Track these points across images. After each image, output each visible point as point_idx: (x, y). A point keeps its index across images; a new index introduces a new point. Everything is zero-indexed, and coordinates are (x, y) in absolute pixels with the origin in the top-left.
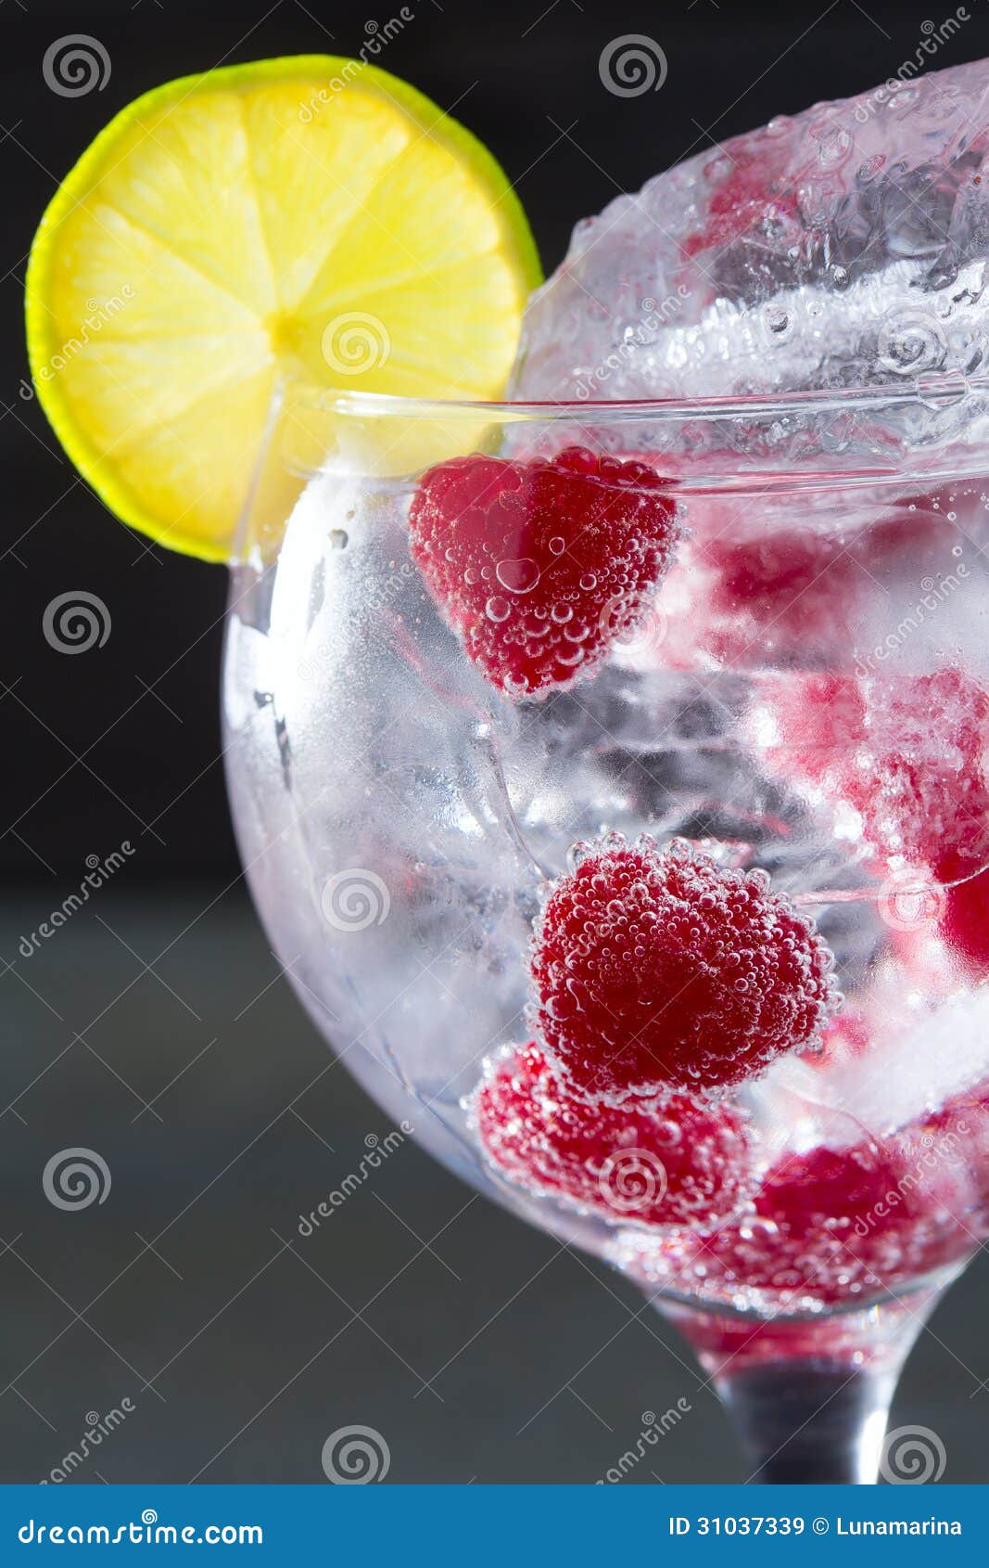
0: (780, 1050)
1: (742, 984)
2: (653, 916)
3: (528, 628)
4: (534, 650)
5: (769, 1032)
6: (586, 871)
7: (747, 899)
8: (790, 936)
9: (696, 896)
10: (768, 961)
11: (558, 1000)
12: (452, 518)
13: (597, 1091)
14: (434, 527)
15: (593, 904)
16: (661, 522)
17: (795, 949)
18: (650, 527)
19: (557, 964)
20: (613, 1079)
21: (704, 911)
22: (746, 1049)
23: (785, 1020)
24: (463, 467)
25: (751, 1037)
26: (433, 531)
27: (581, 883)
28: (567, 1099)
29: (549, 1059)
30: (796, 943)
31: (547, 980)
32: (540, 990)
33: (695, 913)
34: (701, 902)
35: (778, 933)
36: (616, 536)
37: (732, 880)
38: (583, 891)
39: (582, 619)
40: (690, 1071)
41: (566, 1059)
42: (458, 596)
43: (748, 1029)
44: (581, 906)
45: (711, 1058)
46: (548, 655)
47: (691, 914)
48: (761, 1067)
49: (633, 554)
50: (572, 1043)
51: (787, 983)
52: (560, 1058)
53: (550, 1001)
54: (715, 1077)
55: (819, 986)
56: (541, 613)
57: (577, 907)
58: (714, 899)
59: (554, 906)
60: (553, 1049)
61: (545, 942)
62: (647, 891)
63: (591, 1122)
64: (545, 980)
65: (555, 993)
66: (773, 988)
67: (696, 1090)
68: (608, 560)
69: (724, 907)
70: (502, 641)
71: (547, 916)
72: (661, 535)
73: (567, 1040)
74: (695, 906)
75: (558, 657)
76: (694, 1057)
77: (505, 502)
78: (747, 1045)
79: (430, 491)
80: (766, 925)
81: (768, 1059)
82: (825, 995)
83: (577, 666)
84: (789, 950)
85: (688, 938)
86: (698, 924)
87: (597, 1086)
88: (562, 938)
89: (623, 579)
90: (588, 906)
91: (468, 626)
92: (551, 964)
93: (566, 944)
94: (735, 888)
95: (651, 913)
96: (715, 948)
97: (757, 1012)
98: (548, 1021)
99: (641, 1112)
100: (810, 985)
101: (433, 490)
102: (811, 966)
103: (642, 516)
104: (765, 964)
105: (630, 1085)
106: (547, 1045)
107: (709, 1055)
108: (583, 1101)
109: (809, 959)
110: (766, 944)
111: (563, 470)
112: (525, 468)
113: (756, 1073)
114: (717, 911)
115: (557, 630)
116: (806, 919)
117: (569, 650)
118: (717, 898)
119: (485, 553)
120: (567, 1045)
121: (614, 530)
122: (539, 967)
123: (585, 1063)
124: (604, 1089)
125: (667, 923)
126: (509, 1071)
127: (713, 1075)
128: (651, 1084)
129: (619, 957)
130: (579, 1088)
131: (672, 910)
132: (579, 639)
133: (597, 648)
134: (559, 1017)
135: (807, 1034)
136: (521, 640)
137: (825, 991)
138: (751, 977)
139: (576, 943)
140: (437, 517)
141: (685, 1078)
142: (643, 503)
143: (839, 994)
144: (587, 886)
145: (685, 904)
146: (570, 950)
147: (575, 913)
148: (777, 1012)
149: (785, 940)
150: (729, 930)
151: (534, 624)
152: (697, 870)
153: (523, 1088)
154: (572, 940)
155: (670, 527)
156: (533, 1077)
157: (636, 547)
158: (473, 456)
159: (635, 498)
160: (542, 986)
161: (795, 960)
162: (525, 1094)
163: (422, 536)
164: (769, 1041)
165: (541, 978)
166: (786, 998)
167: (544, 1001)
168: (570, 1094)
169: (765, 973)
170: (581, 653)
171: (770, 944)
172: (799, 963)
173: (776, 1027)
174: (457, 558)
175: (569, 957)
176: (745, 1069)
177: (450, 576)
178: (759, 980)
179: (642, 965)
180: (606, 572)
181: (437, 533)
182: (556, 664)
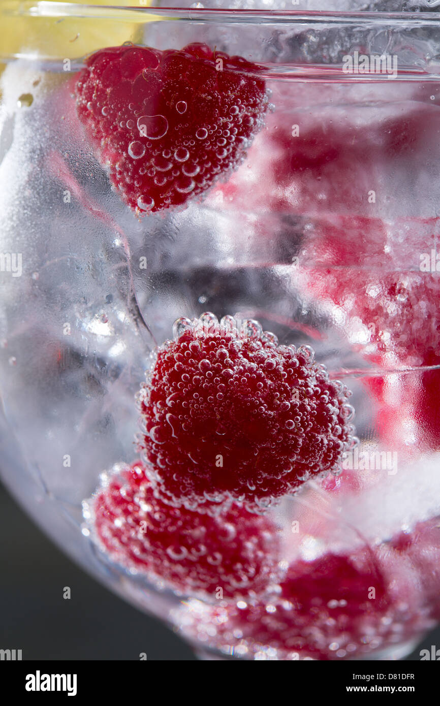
0: (312, 473)
1: (291, 424)
2: (231, 371)
3: (156, 164)
4: (160, 181)
5: (306, 460)
6: (186, 338)
7: (297, 365)
8: (326, 394)
9: (261, 360)
10: (309, 408)
11: (159, 428)
12: (107, 86)
13: (181, 496)
14: (95, 92)
15: (189, 362)
16: (256, 97)
17: (328, 403)
18: (247, 99)
19: (160, 404)
20: (193, 488)
21: (267, 371)
22: (289, 471)
23: (318, 452)
24: (118, 52)
25: (293, 464)
26: (94, 95)
27: (181, 346)
28: (159, 502)
29: (149, 474)
30: (329, 398)
31: (153, 415)
32: (146, 422)
33: (261, 372)
34: (265, 364)
35: (317, 391)
36: (224, 103)
37: (287, 351)
38: (183, 352)
39: (195, 160)
40: (248, 485)
41: (161, 472)
42: (108, 140)
43: (292, 457)
44: (181, 363)
45: (264, 476)
46: (170, 184)
47: (258, 372)
48: (298, 486)
49: (234, 117)
50: (167, 460)
51: (321, 426)
52: (157, 471)
53: (153, 430)
54: (266, 490)
55: (343, 430)
56: (167, 154)
57: (177, 363)
58: (275, 364)
59: (161, 362)
60: (153, 465)
61: (153, 388)
62: (228, 355)
63: (175, 520)
64: (150, 415)
65: (157, 423)
66: (311, 428)
67: (251, 499)
68: (217, 120)
69: (281, 367)
70: (138, 173)
71: (156, 369)
72: (255, 105)
73: (163, 458)
74: (261, 367)
75: (176, 186)
76: (252, 475)
77: (146, 76)
78: (290, 469)
79: (94, 68)
80: (309, 384)
81: (304, 479)
82: (347, 438)
83: (189, 194)
84: (324, 403)
85: (255, 389)
86: (262, 380)
87: (181, 493)
88: (165, 385)
89: (226, 133)
90: (185, 363)
91: (114, 162)
92: (156, 403)
93: (167, 389)
94: (289, 357)
95: (230, 370)
96: (273, 397)
97: (299, 445)
98: (150, 443)
99: (210, 514)
100: (337, 430)
101: (96, 67)
102: (338, 416)
103: (242, 90)
104: (307, 411)
105: (205, 494)
106: (149, 461)
107: (263, 474)
108: (171, 504)
109: (337, 411)
110: (308, 397)
111: (188, 56)
112: (161, 54)
113: (293, 490)
114: (276, 371)
115: (177, 166)
116: (337, 383)
117: (185, 182)
118: (277, 363)
119: (130, 111)
120: (162, 462)
121: (222, 99)
122: (147, 405)
123: (174, 476)
124: (186, 495)
125: (240, 378)
126: (119, 483)
127: (265, 489)
128: (220, 493)
129: (205, 400)
130: (169, 493)
131: (244, 368)
132: (192, 175)
133: (204, 182)
134: (159, 441)
135: (332, 464)
136: (151, 172)
137: (346, 435)
138: (297, 419)
139: (175, 389)
140: (97, 85)
141: (243, 491)
142: (243, 82)
143: (355, 438)
144: (186, 348)
145: (254, 365)
146: (170, 393)
147: (176, 368)
148: (313, 446)
149: (322, 396)
150: (284, 385)
151: (162, 162)
152: (263, 343)
153: (128, 494)
154: (172, 386)
155: (261, 101)
156: (135, 487)
157: (237, 112)
158: (126, 44)
159: (238, 79)
160: (148, 419)
161: (328, 410)
162: (128, 499)
163: (86, 99)
164: (306, 467)
165: (148, 413)
166: (319, 437)
167: (149, 430)
168: (162, 498)
169: (307, 418)
170: (193, 185)
171: (311, 398)
172: (331, 413)
173: (311, 457)
174: (109, 114)
175: (169, 398)
176: (286, 486)
177: (104, 127)
178: (302, 422)
179: (221, 406)
180: (215, 127)
181: (97, 96)
182: (175, 191)
